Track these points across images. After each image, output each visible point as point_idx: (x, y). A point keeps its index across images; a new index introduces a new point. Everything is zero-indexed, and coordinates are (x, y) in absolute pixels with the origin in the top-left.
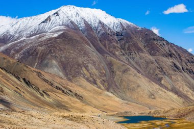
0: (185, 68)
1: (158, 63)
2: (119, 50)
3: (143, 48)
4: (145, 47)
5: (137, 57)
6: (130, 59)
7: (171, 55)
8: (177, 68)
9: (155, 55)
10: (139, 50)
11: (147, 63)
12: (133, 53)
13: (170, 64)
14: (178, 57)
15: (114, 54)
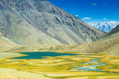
0: (64, 21)
1: (44, 17)
2: (15, 7)
3: (32, 6)
4: (34, 5)
5: (28, 13)
6: (23, 14)
7: (54, 12)
8: (59, 21)
9: (42, 12)
10: (30, 7)
11: (36, 17)
12: (25, 9)
13: (53, 18)
14: (59, 14)
15: (11, 10)
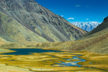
0: (51, 21)
1: (33, 17)
2: (6, 7)
3: (22, 6)
4: (23, 6)
5: (18, 12)
6: (13, 13)
7: (41, 12)
8: (45, 21)
9: (30, 12)
10: (20, 7)
11: (25, 16)
12: (15, 9)
13: (41, 18)
14: (46, 14)
15: (2, 10)
